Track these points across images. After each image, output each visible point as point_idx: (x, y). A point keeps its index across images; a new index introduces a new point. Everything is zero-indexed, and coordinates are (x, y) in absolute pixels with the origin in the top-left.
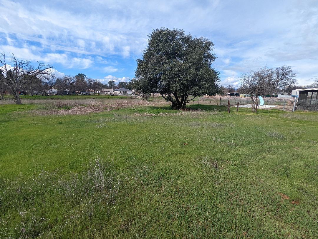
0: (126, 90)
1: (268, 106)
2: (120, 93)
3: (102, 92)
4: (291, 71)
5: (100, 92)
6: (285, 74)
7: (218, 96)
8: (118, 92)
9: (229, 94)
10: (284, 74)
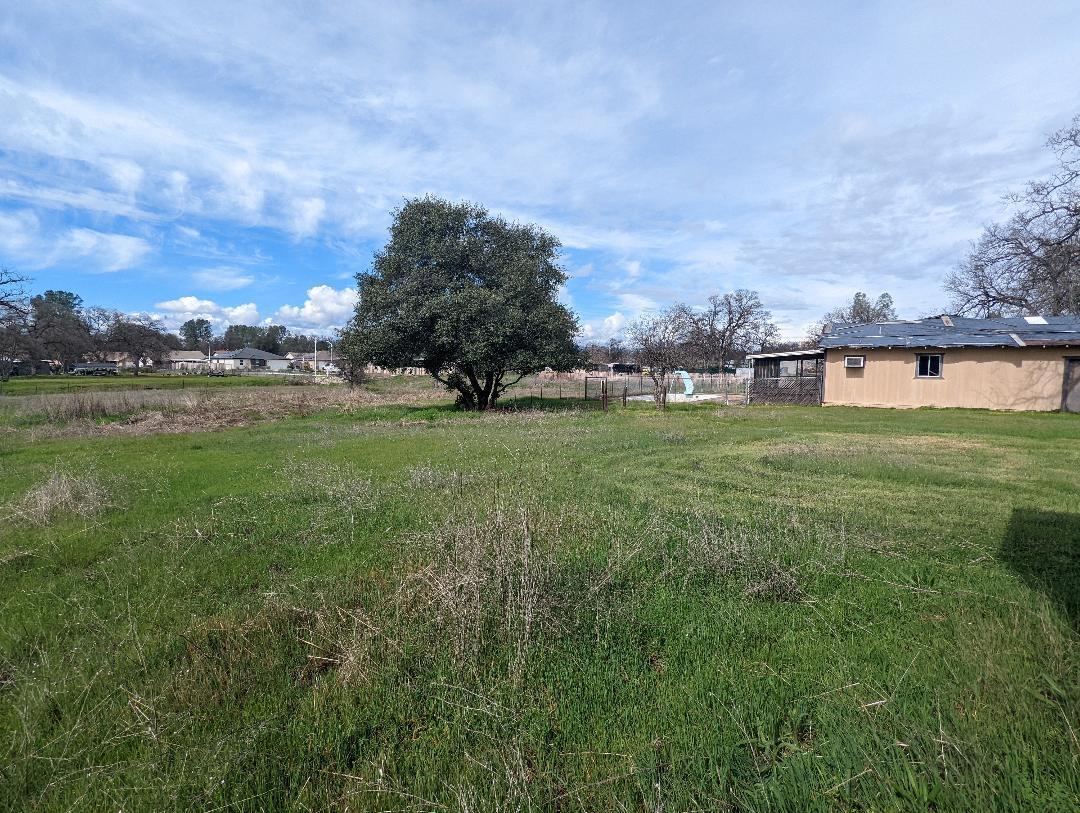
0: (263, 354)
1: (703, 397)
2: (241, 367)
3: (158, 363)
4: (758, 305)
5: (150, 362)
6: (745, 313)
7: (580, 374)
8: (230, 364)
9: (611, 365)
10: (742, 310)
